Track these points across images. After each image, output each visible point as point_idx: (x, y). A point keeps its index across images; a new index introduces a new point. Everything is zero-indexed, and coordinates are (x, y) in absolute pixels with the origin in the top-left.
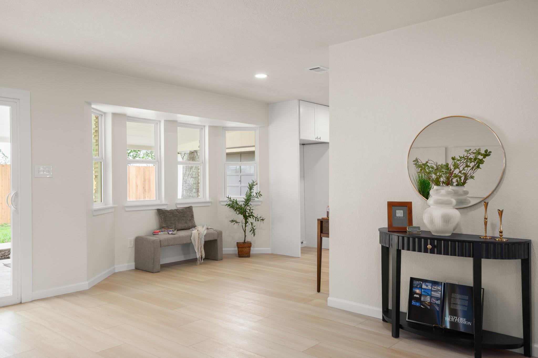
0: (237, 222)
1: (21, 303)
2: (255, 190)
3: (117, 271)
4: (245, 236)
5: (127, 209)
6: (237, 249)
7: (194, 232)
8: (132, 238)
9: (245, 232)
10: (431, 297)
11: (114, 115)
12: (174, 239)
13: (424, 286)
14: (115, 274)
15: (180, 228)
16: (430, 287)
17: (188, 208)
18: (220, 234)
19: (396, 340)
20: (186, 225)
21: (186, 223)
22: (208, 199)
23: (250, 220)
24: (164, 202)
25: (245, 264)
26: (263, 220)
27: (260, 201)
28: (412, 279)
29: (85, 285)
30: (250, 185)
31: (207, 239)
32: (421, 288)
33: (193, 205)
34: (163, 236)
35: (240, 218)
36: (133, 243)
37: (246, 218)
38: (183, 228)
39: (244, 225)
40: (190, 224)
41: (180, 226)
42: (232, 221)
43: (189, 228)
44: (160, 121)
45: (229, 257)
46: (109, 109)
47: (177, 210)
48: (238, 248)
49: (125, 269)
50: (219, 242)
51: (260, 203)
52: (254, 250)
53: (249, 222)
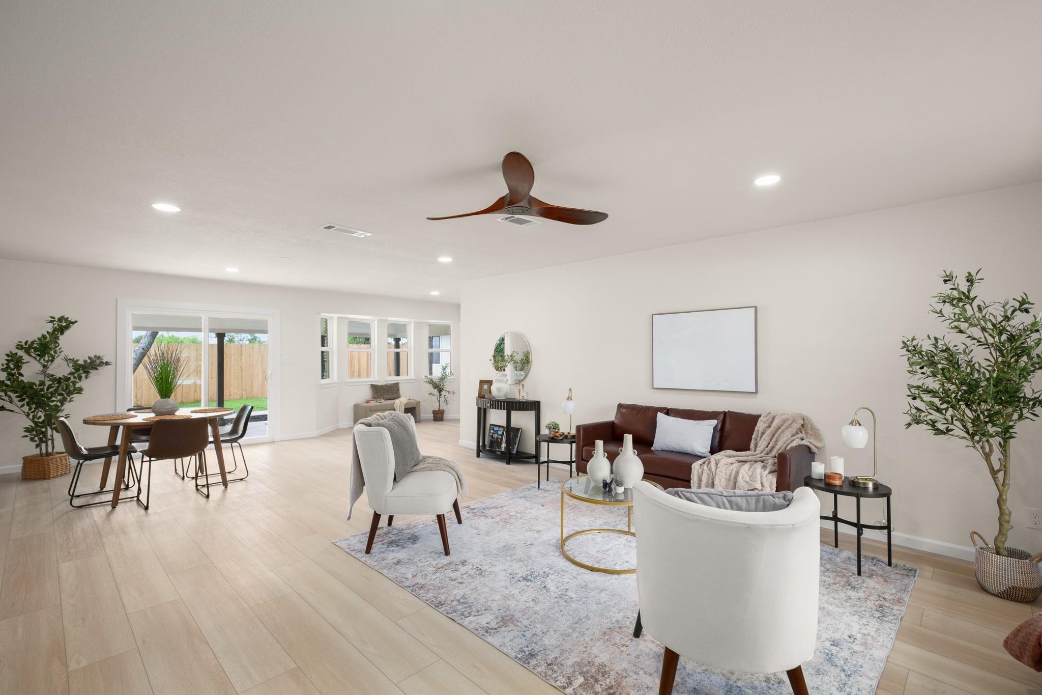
0: (433, 395)
1: (274, 442)
2: (448, 370)
3: (340, 428)
4: (440, 405)
5: (348, 384)
6: (432, 415)
7: (397, 401)
8: (352, 405)
9: (439, 402)
10: (498, 434)
11: (339, 318)
12: (381, 406)
13: (495, 429)
14: (338, 429)
15: (387, 398)
16: (497, 429)
17: (396, 383)
18: (418, 403)
19: (478, 459)
20: (393, 397)
21: (393, 395)
22: (413, 378)
23: (443, 393)
24: (377, 379)
25: (438, 425)
26: (454, 393)
27: (453, 379)
28: (491, 425)
29: (315, 433)
30: (443, 367)
31: (408, 407)
32: (494, 430)
33: (400, 382)
34: (373, 403)
35: (436, 391)
36: (352, 408)
37: (440, 391)
38: (390, 398)
39: (438, 397)
40: (396, 396)
41: (387, 397)
42: (430, 394)
43: (395, 399)
44: (374, 320)
45: (426, 421)
46: (335, 316)
47: (385, 385)
48: (434, 414)
49: (346, 427)
50: (417, 409)
51: (453, 381)
52: (445, 416)
53: (443, 395)
